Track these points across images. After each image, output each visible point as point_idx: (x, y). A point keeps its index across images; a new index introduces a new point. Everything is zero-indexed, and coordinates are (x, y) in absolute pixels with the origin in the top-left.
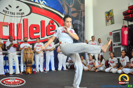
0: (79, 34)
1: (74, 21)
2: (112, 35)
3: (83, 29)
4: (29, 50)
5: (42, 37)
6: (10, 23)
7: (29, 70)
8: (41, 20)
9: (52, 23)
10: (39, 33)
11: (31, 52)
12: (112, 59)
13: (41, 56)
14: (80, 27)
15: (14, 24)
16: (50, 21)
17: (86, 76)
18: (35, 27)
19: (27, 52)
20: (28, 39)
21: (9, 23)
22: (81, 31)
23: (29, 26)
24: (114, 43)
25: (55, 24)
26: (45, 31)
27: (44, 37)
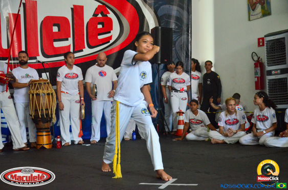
0: (175, 42)
1: (161, 7)
2: (265, 47)
3: (185, 29)
4: (43, 86)
7: (45, 138)
11: (46, 92)
12: (261, 109)
13: (76, 102)
14: (176, 25)
18: (56, 23)
19: (38, 92)
20: (37, 57)
22: (181, 35)
23: (40, 20)
24: (269, 66)
26: (84, 35)
27: (83, 51)
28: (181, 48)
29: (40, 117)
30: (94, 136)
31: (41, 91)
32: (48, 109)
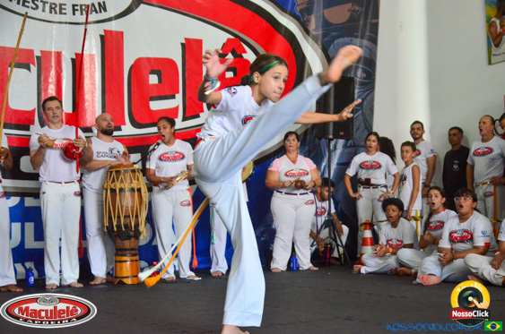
1: (336, 42)
5: (188, 115)
6: (42, 52)
8: (186, 39)
9: (233, 53)
10: (173, 97)
11: (135, 185)
13: (181, 203)
14: (364, 71)
15: (59, 55)
16: (225, 41)
17: (392, 296)
18: (156, 69)
19: (122, 185)
20: (123, 127)
21: (37, 53)
22: (372, 89)
25: (249, 55)
27: (199, 116)
30: (217, 264)
31: (127, 186)
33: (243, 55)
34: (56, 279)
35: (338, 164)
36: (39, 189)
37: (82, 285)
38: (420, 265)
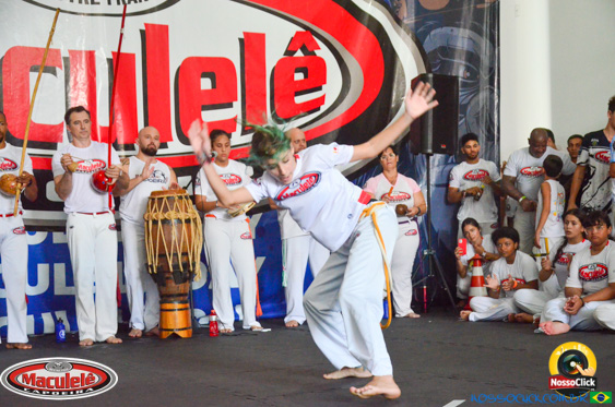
0: (466, 106)
1: (434, 32)
3: (484, 76)
5: (248, 127)
6: (70, 52)
8: (245, 33)
9: (303, 49)
10: (230, 105)
11: (190, 216)
14: (468, 69)
15: (91, 56)
16: (293, 35)
17: (506, 349)
18: (209, 70)
19: (166, 215)
20: (169, 143)
21: (64, 53)
22: (477, 92)
25: (323, 52)
26: (265, 95)
28: (478, 119)
29: (171, 270)
31: (172, 215)
32: (187, 254)
33: (316, 51)
34: (90, 333)
35: (437, 186)
36: (66, 221)
37: (120, 341)
38: (543, 309)
